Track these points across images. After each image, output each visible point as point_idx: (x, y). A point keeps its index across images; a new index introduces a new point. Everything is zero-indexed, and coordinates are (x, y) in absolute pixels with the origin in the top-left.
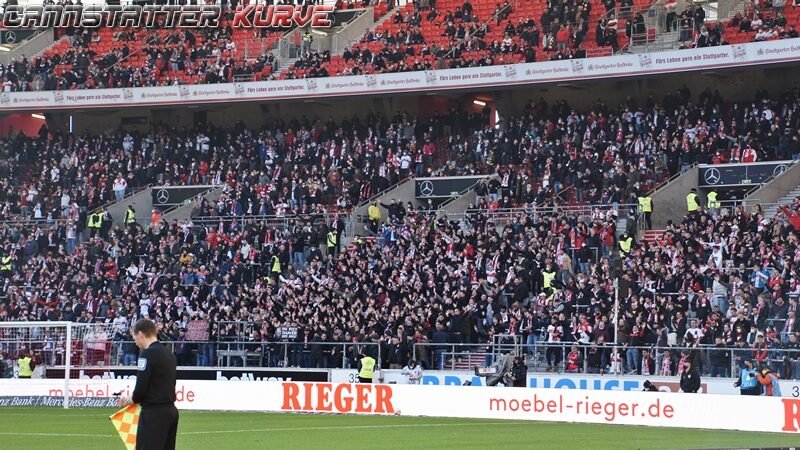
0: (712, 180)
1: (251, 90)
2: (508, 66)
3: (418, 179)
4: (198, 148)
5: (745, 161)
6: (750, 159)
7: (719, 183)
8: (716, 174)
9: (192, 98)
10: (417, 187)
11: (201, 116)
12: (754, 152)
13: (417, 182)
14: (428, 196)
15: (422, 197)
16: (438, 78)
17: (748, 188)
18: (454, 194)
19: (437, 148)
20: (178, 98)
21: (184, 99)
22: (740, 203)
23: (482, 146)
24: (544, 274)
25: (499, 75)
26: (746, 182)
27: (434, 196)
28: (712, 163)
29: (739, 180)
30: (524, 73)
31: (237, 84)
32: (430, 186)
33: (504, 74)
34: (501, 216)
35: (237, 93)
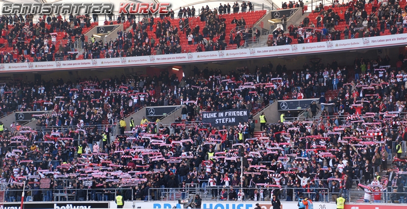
0: (284, 107)
1: (64, 65)
2: (189, 53)
3: (147, 107)
4: (39, 92)
5: (298, 99)
6: (300, 97)
7: (287, 109)
8: (285, 104)
9: (34, 68)
10: (147, 111)
11: (38, 78)
12: (302, 94)
13: (147, 109)
14: (152, 115)
15: (149, 116)
16: (156, 59)
17: (300, 111)
18: (165, 114)
19: (155, 92)
20: (27, 69)
21: (30, 69)
22: (296, 119)
23: (177, 91)
24: (209, 153)
25: (184, 57)
26: (299, 108)
27: (155, 115)
28: (283, 100)
29: (296, 107)
30: (197, 57)
31: (57, 62)
32: (153, 111)
33: (187, 57)
34: (187, 125)
35: (57, 66)
